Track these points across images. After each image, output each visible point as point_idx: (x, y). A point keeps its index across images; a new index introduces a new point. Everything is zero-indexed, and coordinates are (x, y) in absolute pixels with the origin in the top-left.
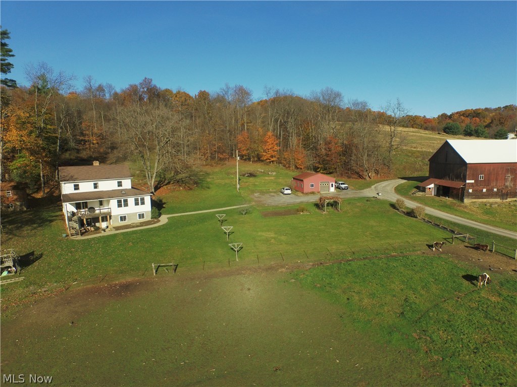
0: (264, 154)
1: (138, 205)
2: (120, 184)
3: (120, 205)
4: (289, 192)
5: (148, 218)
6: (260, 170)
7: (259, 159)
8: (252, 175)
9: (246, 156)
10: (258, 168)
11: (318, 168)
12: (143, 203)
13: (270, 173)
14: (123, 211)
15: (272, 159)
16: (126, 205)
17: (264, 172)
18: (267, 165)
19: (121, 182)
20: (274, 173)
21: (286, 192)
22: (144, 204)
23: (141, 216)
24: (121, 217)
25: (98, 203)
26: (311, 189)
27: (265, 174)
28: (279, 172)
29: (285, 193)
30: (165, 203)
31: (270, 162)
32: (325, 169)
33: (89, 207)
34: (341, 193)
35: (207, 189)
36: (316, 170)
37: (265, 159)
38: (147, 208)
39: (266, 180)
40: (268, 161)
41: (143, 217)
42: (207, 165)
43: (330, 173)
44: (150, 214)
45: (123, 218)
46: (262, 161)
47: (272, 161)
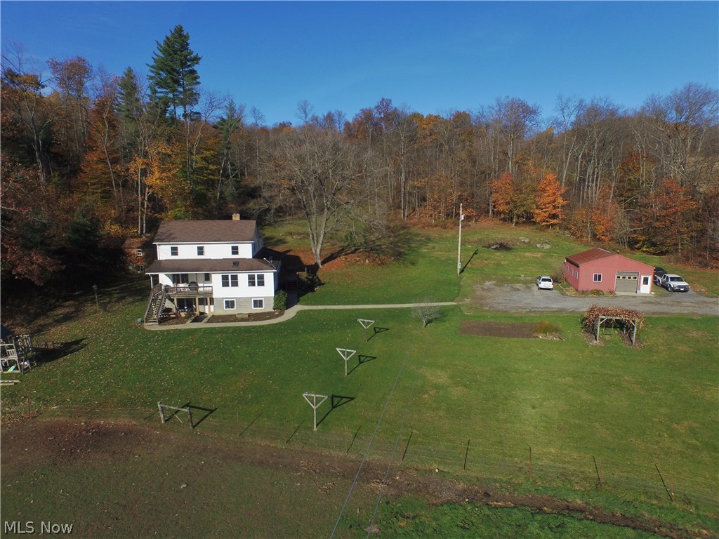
0: (537, 211)
1: (254, 285)
2: (235, 250)
3: (225, 284)
4: (549, 285)
5: (268, 307)
6: (522, 239)
7: (528, 219)
8: (503, 247)
9: (505, 213)
10: (522, 234)
11: (638, 242)
12: (261, 283)
13: (538, 246)
14: (230, 293)
15: (552, 221)
16: (235, 284)
17: (529, 243)
18: (541, 230)
19: (237, 248)
20: (547, 247)
21: (543, 285)
22: (263, 285)
23: (258, 303)
24: (227, 302)
25: (203, 278)
26: (591, 284)
27: (530, 246)
28: (558, 245)
29: (541, 286)
30: (321, 284)
31: (548, 226)
32: (654, 245)
33: (190, 282)
34: (663, 300)
35: (410, 266)
36: (632, 244)
37: (538, 220)
38: (267, 290)
39: (524, 257)
40: (544, 223)
41: (261, 306)
42: (436, 226)
43: (662, 253)
44: (273, 301)
45: (230, 304)
46: (534, 223)
47: (553, 225)
